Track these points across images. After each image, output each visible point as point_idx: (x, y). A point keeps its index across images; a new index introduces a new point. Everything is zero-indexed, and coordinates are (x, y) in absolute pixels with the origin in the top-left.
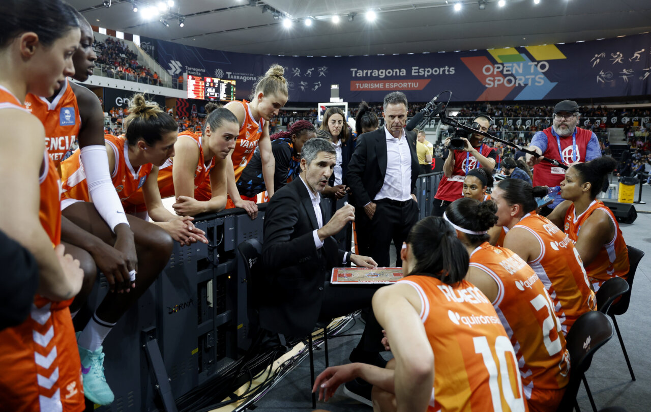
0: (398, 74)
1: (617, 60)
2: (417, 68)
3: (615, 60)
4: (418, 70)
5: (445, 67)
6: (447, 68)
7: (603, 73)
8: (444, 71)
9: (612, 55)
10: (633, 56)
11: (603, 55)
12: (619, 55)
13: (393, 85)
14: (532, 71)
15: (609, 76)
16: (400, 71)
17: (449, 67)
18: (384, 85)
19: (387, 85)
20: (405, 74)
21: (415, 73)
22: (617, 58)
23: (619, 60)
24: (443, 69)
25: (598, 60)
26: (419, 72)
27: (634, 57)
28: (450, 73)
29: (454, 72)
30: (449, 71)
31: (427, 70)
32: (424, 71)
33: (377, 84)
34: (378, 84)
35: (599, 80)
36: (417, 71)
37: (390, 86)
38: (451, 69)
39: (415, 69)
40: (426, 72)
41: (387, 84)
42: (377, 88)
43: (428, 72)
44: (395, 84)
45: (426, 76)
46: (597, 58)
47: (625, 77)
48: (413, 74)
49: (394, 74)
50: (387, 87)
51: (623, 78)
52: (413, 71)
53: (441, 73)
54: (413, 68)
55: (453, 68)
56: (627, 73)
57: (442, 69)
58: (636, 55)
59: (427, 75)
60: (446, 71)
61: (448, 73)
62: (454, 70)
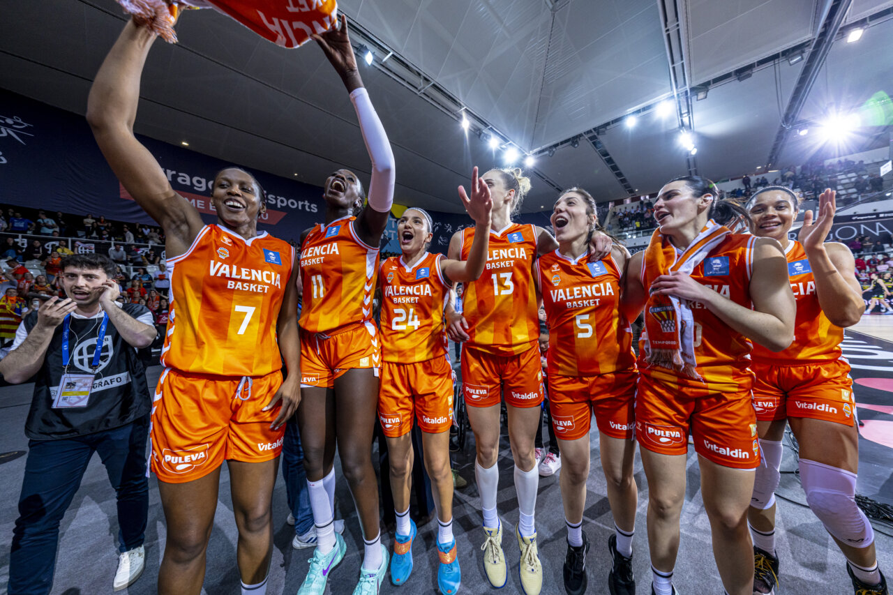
5: (304, 202)
6: (307, 203)
7: (442, 238)
8: (303, 206)
9: (445, 224)
11: (440, 223)
14: (393, 227)
17: (311, 203)
18: (207, 205)
22: (448, 228)
24: (303, 203)
28: (312, 210)
29: (316, 211)
30: (309, 207)
31: (280, 198)
32: (276, 199)
38: (312, 206)
40: (279, 201)
43: (282, 201)
45: (279, 206)
53: (300, 208)
55: (316, 206)
57: (300, 203)
59: (281, 206)
60: (307, 207)
61: (308, 210)
62: (317, 208)
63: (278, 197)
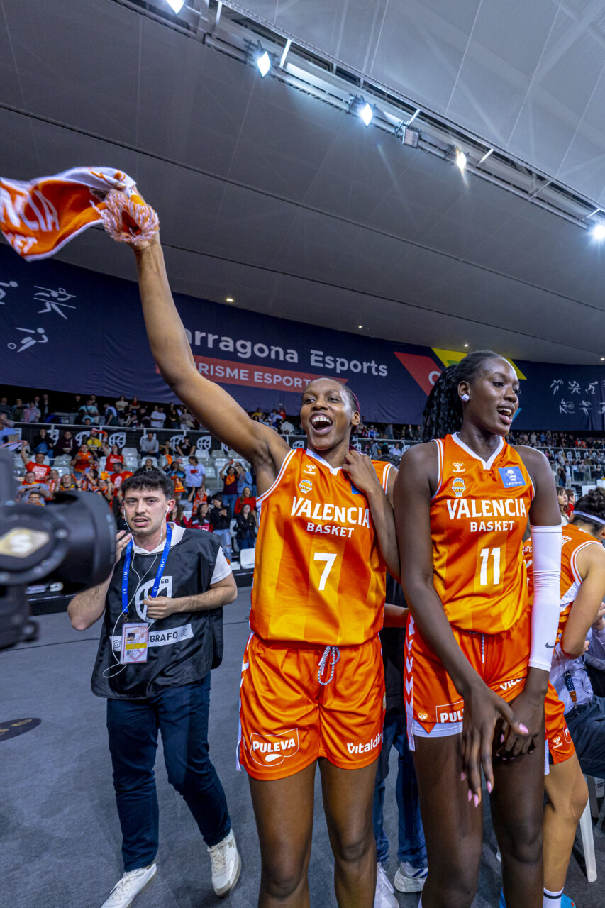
0: (282, 358)
1: (575, 389)
2: (321, 353)
3: (572, 390)
4: (324, 357)
5: (371, 363)
6: (373, 364)
7: (564, 403)
8: (369, 368)
9: (569, 383)
10: (588, 387)
11: (561, 381)
12: (576, 385)
13: (272, 378)
15: (570, 406)
16: (286, 353)
17: (379, 363)
18: (251, 376)
19: (256, 377)
20: (296, 360)
21: (316, 361)
22: (574, 387)
23: (576, 389)
24: (368, 364)
25: (557, 387)
26: (324, 362)
27: (590, 389)
28: (380, 374)
29: (385, 374)
30: (377, 370)
31: (339, 360)
32: (335, 362)
33: (232, 371)
34: (236, 371)
35: (562, 411)
36: (321, 359)
37: (263, 379)
38: (381, 367)
39: (316, 355)
40: (338, 364)
41: (256, 373)
42: (232, 378)
43: (342, 364)
44: (275, 376)
45: (338, 371)
46: (556, 385)
47: (585, 409)
48: (313, 363)
49: (273, 356)
50: (256, 380)
51: (583, 410)
52: (313, 358)
53: (365, 371)
54: (312, 351)
55: (385, 367)
56: (586, 405)
57: (366, 365)
58: (591, 387)
59: (341, 370)
60: (373, 370)
61: (376, 373)
62: (386, 370)
63: (338, 359)
